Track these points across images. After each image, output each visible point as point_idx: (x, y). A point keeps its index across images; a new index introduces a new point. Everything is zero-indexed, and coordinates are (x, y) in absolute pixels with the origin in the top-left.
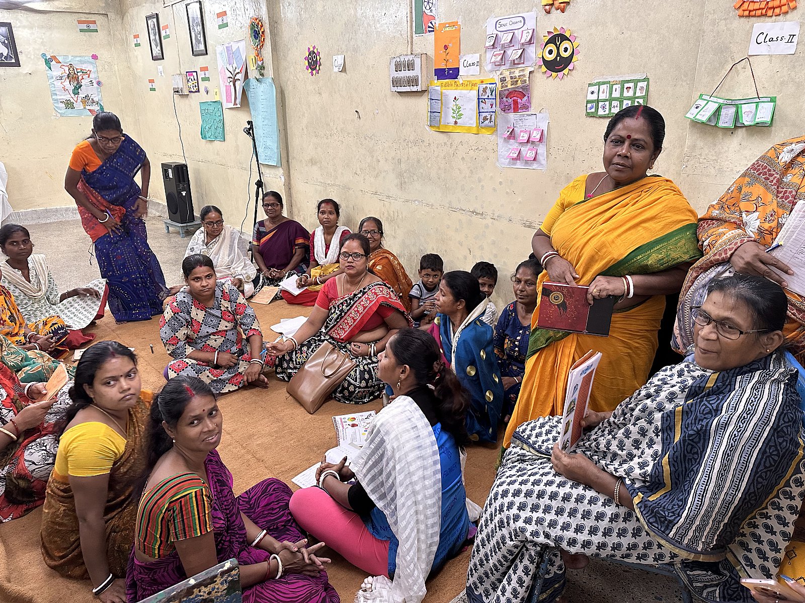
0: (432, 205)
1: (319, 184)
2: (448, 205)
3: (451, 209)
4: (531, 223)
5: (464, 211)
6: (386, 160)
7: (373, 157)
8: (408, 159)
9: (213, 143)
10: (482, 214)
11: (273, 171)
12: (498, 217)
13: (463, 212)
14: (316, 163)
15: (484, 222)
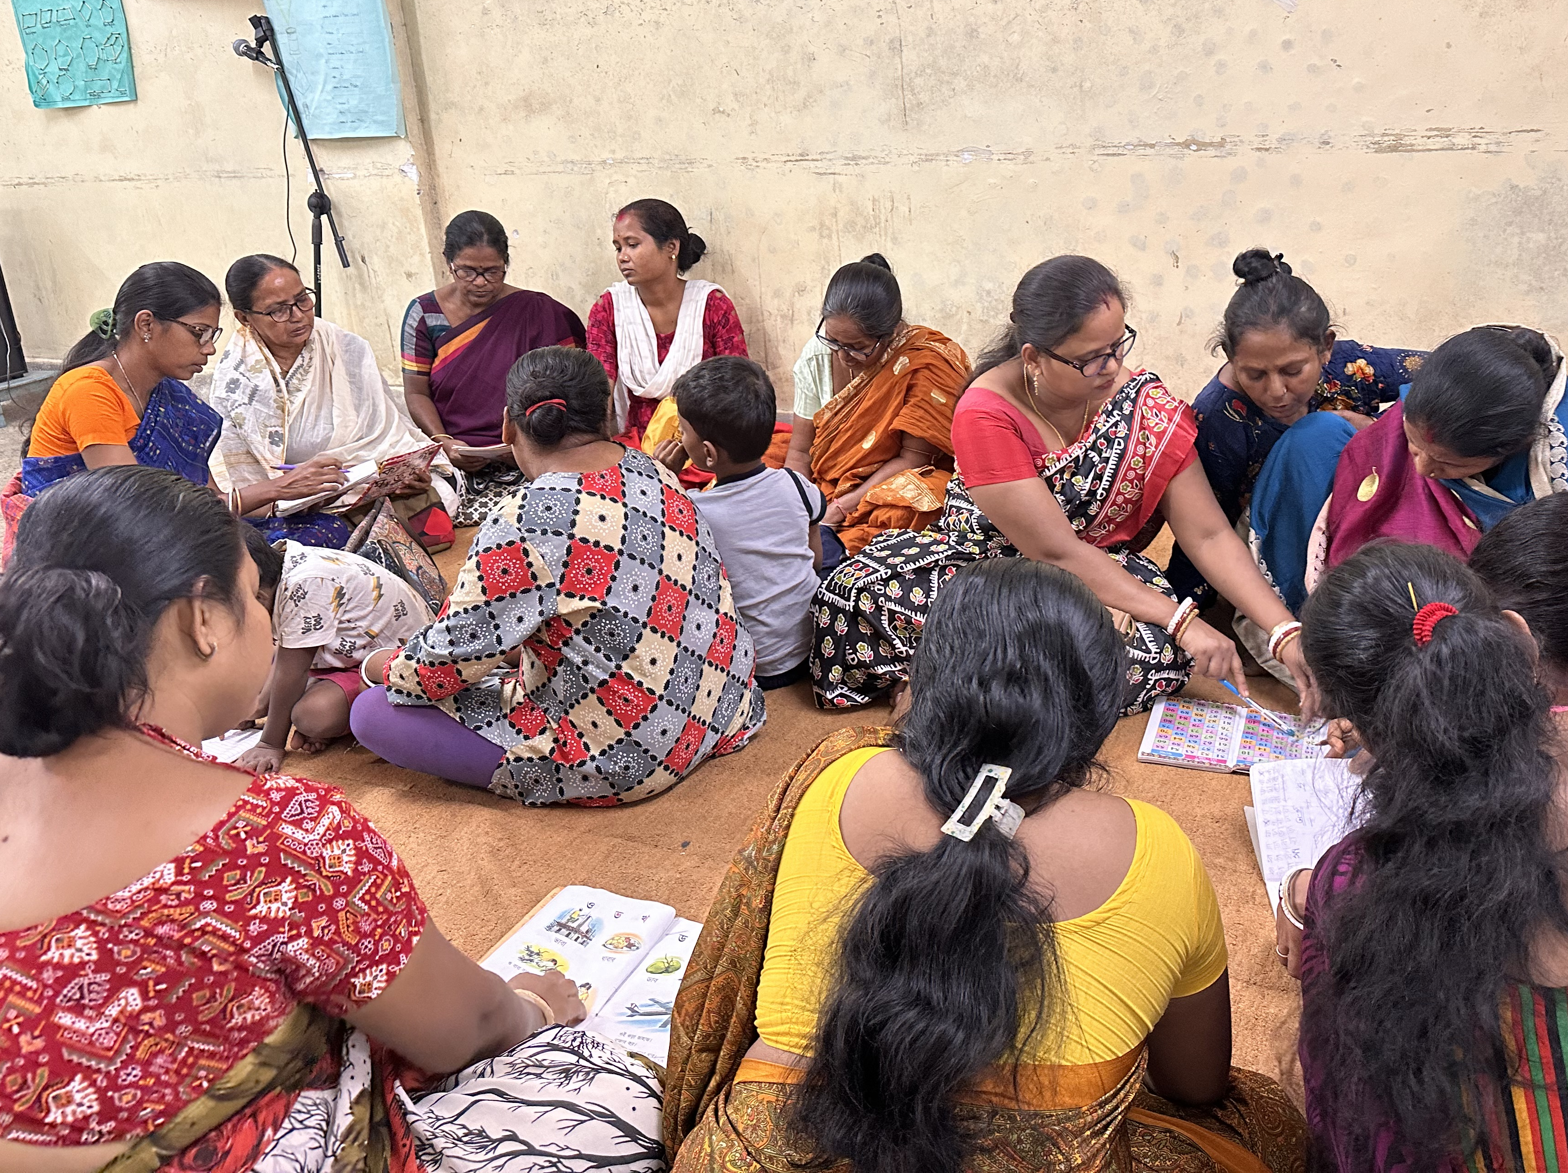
0: (1028, 153)
1: (560, 168)
2: (1090, 142)
3: (1102, 151)
4: (1400, 137)
5: (1152, 146)
6: (843, 50)
7: (786, 50)
8: (930, 32)
9: (84, 116)
10: (1222, 143)
11: (367, 158)
12: (1281, 140)
13: (1149, 151)
14: (545, 106)
15: (1231, 163)
